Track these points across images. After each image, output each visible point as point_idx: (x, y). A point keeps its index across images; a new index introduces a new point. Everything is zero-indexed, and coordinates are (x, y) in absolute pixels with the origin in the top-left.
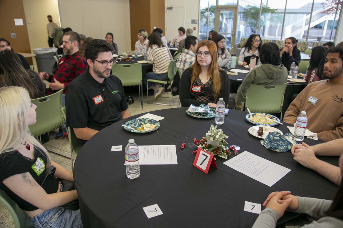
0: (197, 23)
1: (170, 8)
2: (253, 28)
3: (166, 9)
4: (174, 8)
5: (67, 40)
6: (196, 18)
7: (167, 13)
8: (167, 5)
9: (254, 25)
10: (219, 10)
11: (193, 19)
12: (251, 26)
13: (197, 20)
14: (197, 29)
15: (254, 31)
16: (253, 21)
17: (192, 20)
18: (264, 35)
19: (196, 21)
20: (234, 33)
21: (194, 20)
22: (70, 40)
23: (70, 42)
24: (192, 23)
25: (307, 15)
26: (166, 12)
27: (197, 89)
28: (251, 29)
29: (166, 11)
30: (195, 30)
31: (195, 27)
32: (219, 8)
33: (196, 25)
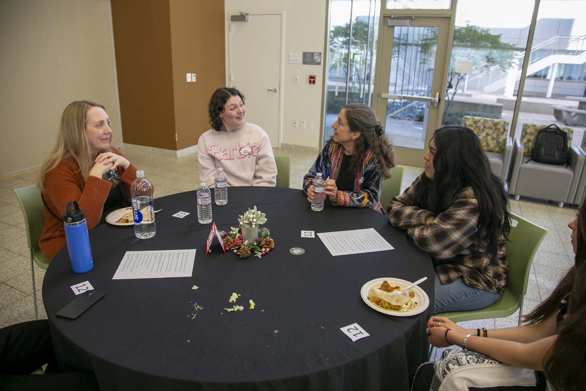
0: (319, 64)
1: (240, 18)
3: (227, 21)
4: (250, 18)
6: (317, 47)
7: (232, 30)
8: (231, 8)
10: (389, 22)
11: (309, 49)
13: (320, 54)
14: (319, 80)
17: (305, 55)
19: (316, 58)
20: (437, 100)
21: (312, 54)
24: (305, 62)
26: (230, 29)
29: (229, 25)
30: (314, 82)
31: (313, 74)
32: (390, 17)
33: (316, 70)
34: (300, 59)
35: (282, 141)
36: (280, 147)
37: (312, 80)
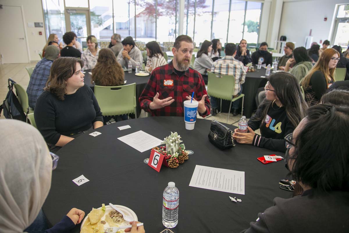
0: (42, 27)
4: (4, 7)
11: (37, 21)
13: (42, 23)
14: (43, 33)
17: (35, 23)
19: (41, 25)
21: (39, 23)
24: (36, 26)
30: (41, 34)
31: (40, 31)
32: (68, 10)
33: (42, 29)
34: (34, 25)
35: (30, 59)
36: (30, 62)
37: (40, 33)
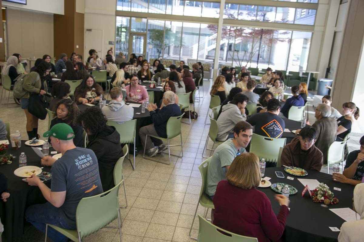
0: (113, 44)
1: (90, 30)
2: (158, 49)
3: (85, 31)
4: (92, 30)
5: (76, 58)
6: (112, 40)
8: (86, 26)
9: (160, 46)
10: (132, 35)
12: (157, 48)
13: (113, 42)
15: (159, 52)
16: (158, 42)
17: (109, 42)
18: (170, 55)
19: (113, 43)
20: (144, 54)
21: (111, 42)
22: (78, 58)
23: (78, 59)
25: (209, 36)
26: (86, 33)
27: (143, 77)
28: (157, 49)
